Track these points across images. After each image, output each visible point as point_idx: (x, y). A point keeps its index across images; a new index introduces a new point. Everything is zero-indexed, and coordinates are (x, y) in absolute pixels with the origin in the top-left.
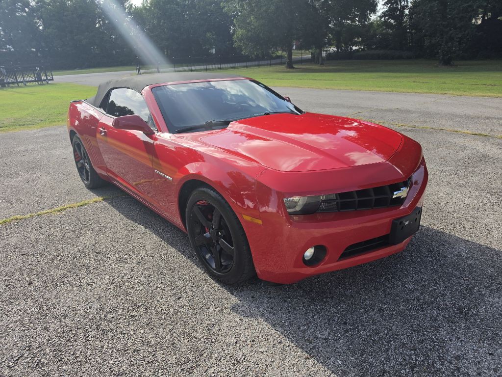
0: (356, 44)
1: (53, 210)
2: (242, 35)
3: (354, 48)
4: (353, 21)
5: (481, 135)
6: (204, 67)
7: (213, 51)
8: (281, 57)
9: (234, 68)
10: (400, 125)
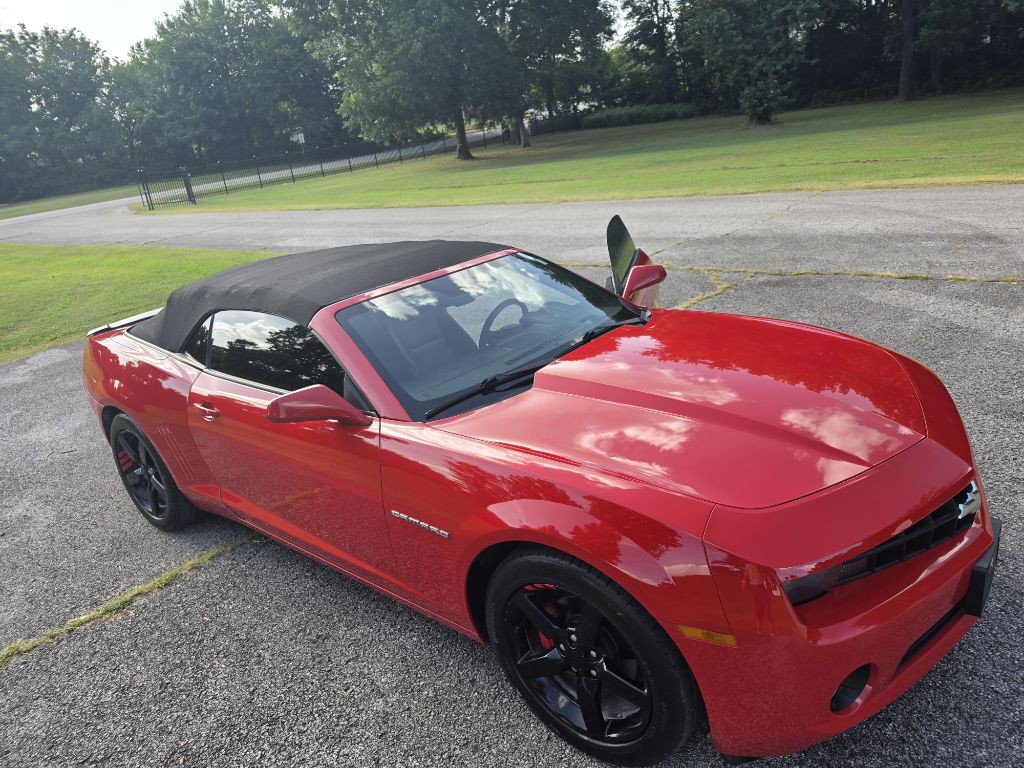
0: (582, 98)
1: (102, 608)
2: (356, 104)
3: (582, 107)
4: (570, 51)
5: (917, 278)
6: (286, 173)
7: (300, 138)
8: (441, 137)
9: (351, 169)
10: (751, 270)
